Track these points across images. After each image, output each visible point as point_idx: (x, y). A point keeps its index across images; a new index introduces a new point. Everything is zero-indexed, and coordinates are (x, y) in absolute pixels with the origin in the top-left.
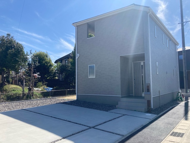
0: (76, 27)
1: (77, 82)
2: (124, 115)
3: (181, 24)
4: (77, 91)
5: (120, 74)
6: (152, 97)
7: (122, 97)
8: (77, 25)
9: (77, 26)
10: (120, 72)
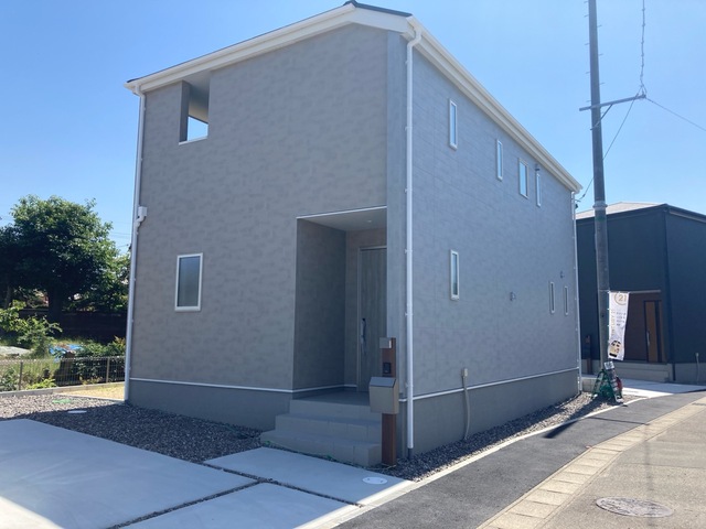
0: (143, 97)
1: (133, 325)
2: (259, 481)
3: (590, 111)
4: (131, 365)
5: (294, 296)
6: (411, 399)
7: (297, 396)
8: (145, 88)
9: (146, 94)
10: (294, 288)
